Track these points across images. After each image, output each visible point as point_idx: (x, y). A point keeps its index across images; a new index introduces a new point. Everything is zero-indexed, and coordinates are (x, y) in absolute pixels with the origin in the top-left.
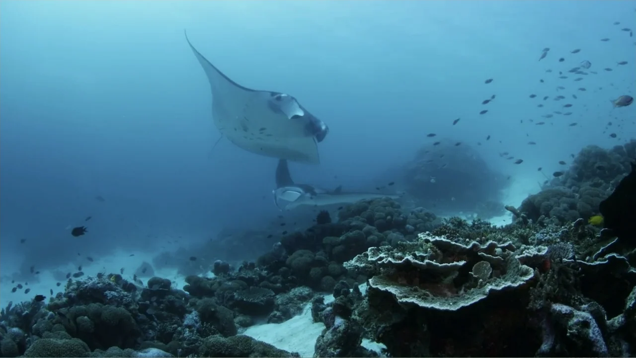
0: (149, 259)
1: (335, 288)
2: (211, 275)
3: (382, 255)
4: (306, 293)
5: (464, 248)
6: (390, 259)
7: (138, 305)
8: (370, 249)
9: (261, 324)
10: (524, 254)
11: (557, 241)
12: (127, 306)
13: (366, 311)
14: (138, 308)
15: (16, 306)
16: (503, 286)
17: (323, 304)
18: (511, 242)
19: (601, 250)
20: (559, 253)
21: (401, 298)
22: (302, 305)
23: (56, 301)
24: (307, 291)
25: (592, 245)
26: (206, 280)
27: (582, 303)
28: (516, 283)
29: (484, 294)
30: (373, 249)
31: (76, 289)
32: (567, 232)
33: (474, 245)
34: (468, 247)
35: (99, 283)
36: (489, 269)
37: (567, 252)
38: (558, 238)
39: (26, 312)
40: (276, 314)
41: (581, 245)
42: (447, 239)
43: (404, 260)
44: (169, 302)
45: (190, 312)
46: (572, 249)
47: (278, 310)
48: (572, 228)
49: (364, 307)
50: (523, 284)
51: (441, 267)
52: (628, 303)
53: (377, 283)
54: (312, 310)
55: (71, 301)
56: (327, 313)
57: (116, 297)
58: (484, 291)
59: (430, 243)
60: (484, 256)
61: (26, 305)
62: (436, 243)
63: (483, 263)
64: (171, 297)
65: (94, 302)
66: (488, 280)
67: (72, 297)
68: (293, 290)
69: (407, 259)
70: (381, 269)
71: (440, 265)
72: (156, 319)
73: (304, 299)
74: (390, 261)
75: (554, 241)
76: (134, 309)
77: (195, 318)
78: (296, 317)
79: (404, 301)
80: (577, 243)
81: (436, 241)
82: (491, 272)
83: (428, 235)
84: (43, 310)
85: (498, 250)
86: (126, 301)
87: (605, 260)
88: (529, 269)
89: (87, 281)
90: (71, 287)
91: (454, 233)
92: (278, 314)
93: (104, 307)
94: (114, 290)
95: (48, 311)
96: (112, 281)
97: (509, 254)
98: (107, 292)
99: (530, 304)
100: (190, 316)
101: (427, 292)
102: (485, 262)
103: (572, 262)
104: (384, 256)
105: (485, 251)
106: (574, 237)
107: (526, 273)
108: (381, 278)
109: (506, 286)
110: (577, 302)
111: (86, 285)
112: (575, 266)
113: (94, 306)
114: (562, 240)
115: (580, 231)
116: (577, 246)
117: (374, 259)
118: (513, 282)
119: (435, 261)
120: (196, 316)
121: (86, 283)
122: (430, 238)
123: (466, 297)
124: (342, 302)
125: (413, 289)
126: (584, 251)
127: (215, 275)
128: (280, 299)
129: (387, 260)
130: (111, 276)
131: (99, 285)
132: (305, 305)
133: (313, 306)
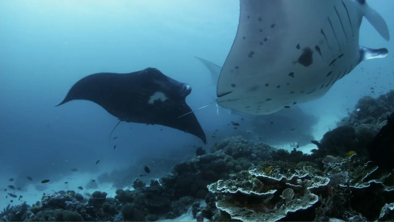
0: (95, 177)
1: (206, 197)
2: (132, 189)
3: (224, 187)
4: (190, 200)
5: (277, 181)
6: (228, 190)
7: (86, 210)
8: (219, 181)
9: (162, 220)
10: (313, 186)
11: (339, 170)
12: (79, 210)
13: (220, 217)
14: (85, 211)
15: (13, 207)
16: (297, 209)
17: (199, 207)
18: (308, 174)
19: (367, 176)
20: (339, 180)
21: (233, 216)
22: (187, 207)
23: (36, 207)
24: (190, 199)
25: (362, 172)
26: (128, 192)
27: (349, 216)
28: (306, 206)
29: (284, 215)
30: (221, 182)
31: (48, 200)
32: (345, 163)
33: (283, 179)
34: (280, 180)
35: (61, 196)
36: (293, 193)
37: (344, 179)
38: (340, 168)
39: (18, 212)
40: (171, 213)
41: (355, 172)
42: (266, 175)
43: (237, 191)
44: (106, 206)
45: (118, 214)
46: (348, 175)
47: (172, 211)
48: (349, 161)
49: (218, 214)
50: (311, 207)
51: (260, 195)
52: (381, 215)
53: (221, 205)
54: (192, 211)
55: (45, 206)
56: (199, 215)
57: (72, 205)
58: (284, 213)
59: (255, 178)
60: (289, 185)
61: (18, 207)
62: (259, 178)
63: (289, 189)
64: (107, 203)
65: (58, 208)
66: (292, 200)
67: (46, 204)
68: (181, 198)
69: (239, 191)
70: (224, 196)
71: (259, 194)
72: (98, 217)
73: (187, 204)
74: (228, 192)
75: (337, 170)
76: (83, 212)
77: (120, 217)
78: (184, 215)
79: (235, 219)
80: (352, 170)
81: (259, 176)
82: (294, 195)
83: (255, 172)
84: (28, 212)
85: (299, 181)
86: (78, 207)
87: (368, 184)
88: (315, 196)
89: (54, 195)
90: (45, 199)
91: (276, 165)
92: (172, 213)
93: (64, 211)
94: (71, 200)
95: (31, 212)
96: (69, 195)
97: (306, 182)
98: (66, 202)
99: (315, 219)
100: (118, 216)
101: (252, 211)
102: (290, 189)
103: (346, 187)
104: (226, 188)
105: (290, 182)
106: (350, 166)
107: (312, 199)
108: (224, 201)
109: (299, 209)
110: (347, 216)
111: (54, 197)
112: (348, 190)
113: (59, 210)
114: (342, 169)
115: (354, 162)
116: (352, 173)
117: (220, 189)
118: (303, 206)
119: (256, 191)
120: (121, 216)
121: (53, 196)
122: (255, 174)
123: (274, 216)
124: (208, 209)
125: (242, 209)
126: (357, 176)
127: (134, 188)
128: (173, 204)
129: (227, 191)
130: (68, 192)
131: (61, 197)
132: (189, 207)
133: (193, 208)
